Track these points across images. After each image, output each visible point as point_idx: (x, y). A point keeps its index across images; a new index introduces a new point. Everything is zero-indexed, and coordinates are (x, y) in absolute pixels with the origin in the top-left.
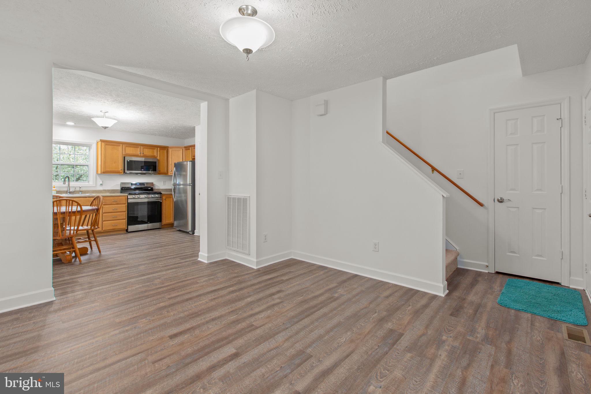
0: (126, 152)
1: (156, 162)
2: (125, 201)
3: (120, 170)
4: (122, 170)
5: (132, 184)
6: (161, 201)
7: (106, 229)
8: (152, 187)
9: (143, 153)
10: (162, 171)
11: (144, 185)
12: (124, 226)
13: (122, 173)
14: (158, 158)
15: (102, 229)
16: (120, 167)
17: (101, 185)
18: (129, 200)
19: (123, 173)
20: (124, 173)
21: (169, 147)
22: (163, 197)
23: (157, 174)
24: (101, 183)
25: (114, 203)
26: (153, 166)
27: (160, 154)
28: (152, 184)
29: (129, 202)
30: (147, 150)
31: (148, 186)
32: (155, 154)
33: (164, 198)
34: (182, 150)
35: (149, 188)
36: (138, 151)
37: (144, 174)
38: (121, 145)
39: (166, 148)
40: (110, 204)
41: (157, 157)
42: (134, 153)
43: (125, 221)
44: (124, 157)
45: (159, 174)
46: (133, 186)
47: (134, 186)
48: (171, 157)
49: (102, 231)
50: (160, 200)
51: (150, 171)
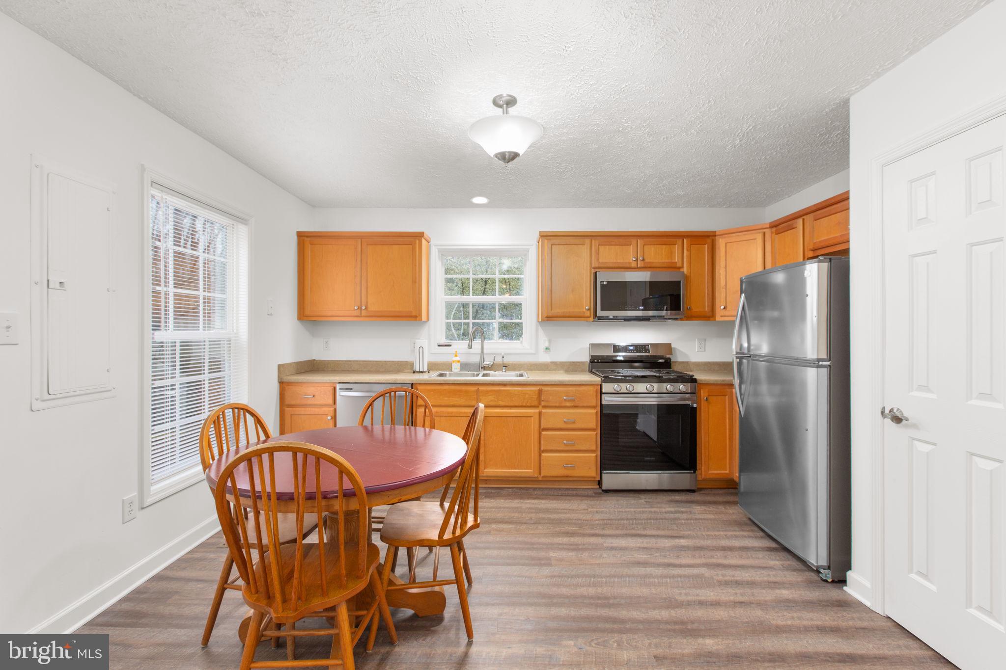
0: (601, 260)
1: (680, 281)
2: (593, 401)
3: (585, 310)
4: (589, 309)
5: (616, 349)
6: (695, 405)
7: (548, 475)
8: (668, 356)
9: (643, 260)
10: (696, 308)
11: (647, 351)
12: (592, 471)
13: (590, 317)
14: (685, 270)
15: (540, 473)
16: (586, 304)
17: (547, 349)
18: (603, 395)
19: (592, 319)
20: (596, 319)
21: (717, 234)
22: (699, 390)
23: (681, 319)
24: (547, 344)
25: (568, 404)
26: (671, 295)
27: (690, 257)
28: (668, 346)
29: (603, 403)
30: (653, 248)
31: (659, 353)
32: (677, 259)
33: (704, 394)
34: (759, 237)
35: (660, 361)
36: (629, 255)
37: (647, 319)
38: (587, 241)
39: (708, 236)
40: (557, 405)
41: (683, 267)
42: (620, 260)
43: (593, 458)
44: (595, 274)
45: (690, 317)
46: (621, 354)
47: (624, 354)
48: (723, 264)
49: (540, 479)
50: (689, 403)
51: (663, 310)
